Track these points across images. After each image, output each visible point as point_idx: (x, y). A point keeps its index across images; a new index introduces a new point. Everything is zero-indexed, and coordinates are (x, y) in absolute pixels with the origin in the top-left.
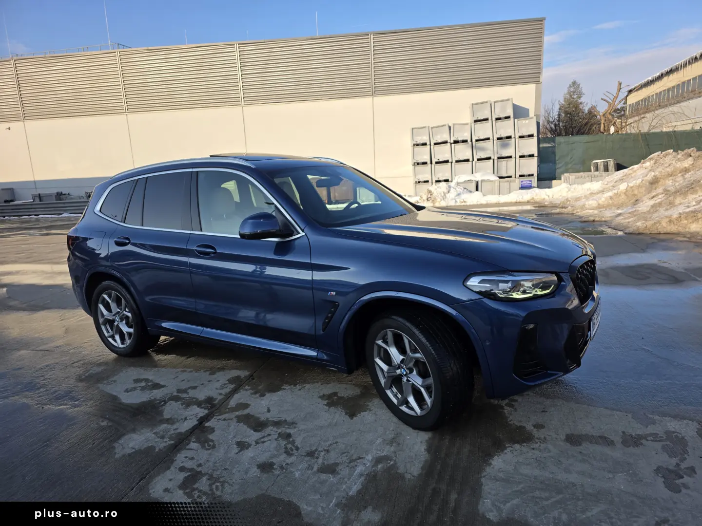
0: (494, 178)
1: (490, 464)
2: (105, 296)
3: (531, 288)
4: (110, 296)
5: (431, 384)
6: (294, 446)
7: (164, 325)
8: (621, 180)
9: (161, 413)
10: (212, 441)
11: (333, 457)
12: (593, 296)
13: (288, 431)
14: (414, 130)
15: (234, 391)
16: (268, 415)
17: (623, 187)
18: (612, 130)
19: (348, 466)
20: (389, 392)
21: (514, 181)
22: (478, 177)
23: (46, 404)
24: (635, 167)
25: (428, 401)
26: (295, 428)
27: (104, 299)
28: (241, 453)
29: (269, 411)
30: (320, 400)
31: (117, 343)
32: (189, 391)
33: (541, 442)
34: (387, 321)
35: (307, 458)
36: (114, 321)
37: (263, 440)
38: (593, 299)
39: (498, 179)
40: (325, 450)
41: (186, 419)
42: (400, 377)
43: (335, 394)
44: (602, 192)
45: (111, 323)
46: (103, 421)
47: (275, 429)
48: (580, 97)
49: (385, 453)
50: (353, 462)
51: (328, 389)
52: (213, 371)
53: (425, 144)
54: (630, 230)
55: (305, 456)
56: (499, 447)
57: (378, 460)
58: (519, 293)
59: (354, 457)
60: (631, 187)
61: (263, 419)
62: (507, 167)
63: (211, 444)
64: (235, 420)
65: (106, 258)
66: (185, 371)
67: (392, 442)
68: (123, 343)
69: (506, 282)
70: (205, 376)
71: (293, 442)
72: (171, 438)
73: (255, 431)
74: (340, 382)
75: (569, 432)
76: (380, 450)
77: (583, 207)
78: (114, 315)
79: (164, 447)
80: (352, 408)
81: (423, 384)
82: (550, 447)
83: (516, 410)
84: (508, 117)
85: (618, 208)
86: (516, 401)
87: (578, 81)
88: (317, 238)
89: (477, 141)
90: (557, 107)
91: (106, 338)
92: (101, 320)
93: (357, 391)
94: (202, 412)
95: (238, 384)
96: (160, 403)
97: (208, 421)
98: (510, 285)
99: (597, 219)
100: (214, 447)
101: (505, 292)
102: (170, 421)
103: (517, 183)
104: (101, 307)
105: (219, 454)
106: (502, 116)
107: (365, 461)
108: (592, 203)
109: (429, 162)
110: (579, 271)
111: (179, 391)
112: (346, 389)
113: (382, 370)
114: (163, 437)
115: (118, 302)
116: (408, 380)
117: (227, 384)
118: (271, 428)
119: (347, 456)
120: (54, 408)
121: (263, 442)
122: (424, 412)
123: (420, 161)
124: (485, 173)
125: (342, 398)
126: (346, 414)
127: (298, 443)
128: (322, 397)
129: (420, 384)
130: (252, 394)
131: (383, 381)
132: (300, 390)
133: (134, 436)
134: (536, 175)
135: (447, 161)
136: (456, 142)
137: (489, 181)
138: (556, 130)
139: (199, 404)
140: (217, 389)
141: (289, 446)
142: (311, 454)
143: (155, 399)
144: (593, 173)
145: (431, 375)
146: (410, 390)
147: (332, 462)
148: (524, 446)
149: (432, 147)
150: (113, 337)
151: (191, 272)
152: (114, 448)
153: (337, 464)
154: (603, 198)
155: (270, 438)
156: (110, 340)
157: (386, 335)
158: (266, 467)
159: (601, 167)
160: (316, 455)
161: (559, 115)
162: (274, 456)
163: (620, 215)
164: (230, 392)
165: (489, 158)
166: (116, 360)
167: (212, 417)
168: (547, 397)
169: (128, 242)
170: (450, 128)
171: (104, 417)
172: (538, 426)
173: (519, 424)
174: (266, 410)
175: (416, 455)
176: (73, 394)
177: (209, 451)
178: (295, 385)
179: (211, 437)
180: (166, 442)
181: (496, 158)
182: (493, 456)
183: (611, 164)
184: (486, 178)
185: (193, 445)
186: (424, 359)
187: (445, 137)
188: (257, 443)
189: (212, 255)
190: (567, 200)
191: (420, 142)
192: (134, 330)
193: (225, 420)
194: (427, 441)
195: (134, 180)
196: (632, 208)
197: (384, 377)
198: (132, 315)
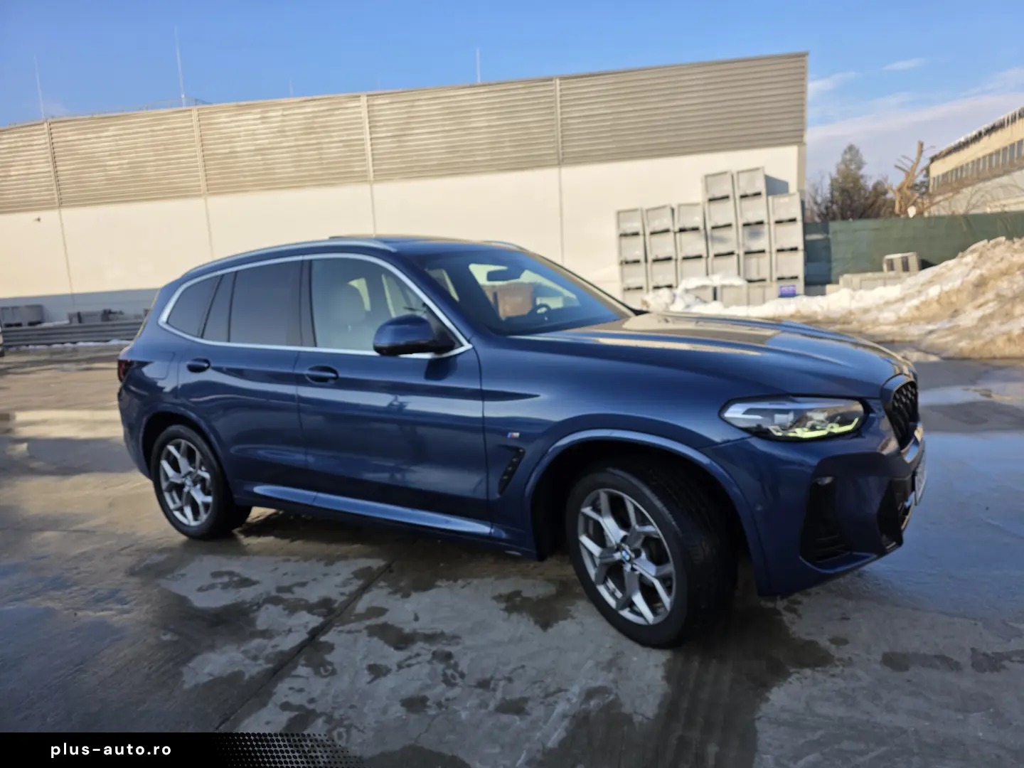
0: (739, 282)
1: (767, 700)
2: (172, 448)
3: (822, 422)
4: (178, 447)
5: (671, 573)
6: (456, 671)
7: (259, 489)
8: (931, 282)
9: (252, 623)
10: (331, 664)
11: (518, 690)
12: (916, 440)
13: (448, 649)
14: (621, 215)
15: (364, 589)
16: (416, 625)
17: (934, 291)
18: (912, 211)
19: (542, 703)
20: (602, 589)
21: (771, 286)
22: (716, 280)
23: (79, 609)
24: (951, 263)
25: (666, 600)
26: (457, 644)
27: (169, 453)
28: (375, 683)
29: (416, 619)
30: (494, 603)
31: (188, 518)
32: (296, 589)
33: (843, 666)
34: (601, 477)
35: (479, 691)
36: (183, 485)
37: (409, 662)
38: (916, 442)
39: (746, 283)
40: (505, 678)
41: (290, 631)
42: (620, 564)
43: (518, 593)
44: (903, 299)
45: (179, 488)
46: (165, 634)
47: (427, 646)
48: (859, 168)
49: (599, 683)
50: (550, 696)
51: (506, 587)
52: (330, 560)
53: (636, 234)
54: (950, 353)
55: (476, 687)
56: (778, 673)
57: (590, 694)
58: (806, 429)
59: (552, 689)
60: (947, 293)
61: (407, 630)
62: (758, 266)
63: (330, 668)
64: (365, 632)
65: (175, 391)
66: (289, 560)
67: (610, 665)
68: (196, 519)
69: (786, 412)
70: (319, 567)
71: (456, 666)
72: (268, 660)
73: (397, 648)
74: (525, 575)
75: (887, 650)
76: (591, 679)
77: (875, 322)
78: (183, 477)
79: (258, 673)
80: (545, 614)
81: (659, 574)
82: (860, 673)
83: (800, 616)
84: (758, 194)
85: (929, 323)
86: (799, 603)
87: (857, 145)
88: (490, 353)
89: (713, 228)
90: (827, 182)
91: (171, 511)
92: (164, 485)
93: (551, 589)
94: (315, 621)
95: (368, 580)
96: (251, 606)
97: (325, 633)
98: (791, 417)
99: (897, 338)
100: (334, 673)
101: (784, 428)
102: (266, 634)
103: (774, 288)
104: (165, 465)
105: (342, 683)
106: (750, 191)
107: (569, 695)
108: (889, 315)
109: (642, 259)
110: (895, 398)
111: (280, 589)
112: (535, 588)
113: (591, 554)
114: (255, 658)
115: (190, 456)
116: (633, 569)
117: (350, 579)
118: (420, 644)
119: (540, 687)
120: (90, 615)
121: (409, 666)
122: (660, 619)
123: (630, 258)
124: (726, 276)
125: (528, 599)
126: (536, 622)
127: (463, 666)
128: (498, 598)
129: (653, 574)
130: (390, 593)
131: (592, 572)
132: (463, 587)
133: (212, 656)
134: (801, 276)
135: (669, 259)
136: (682, 230)
137: (731, 286)
138: (828, 214)
139: (310, 608)
140: (336, 586)
141: (449, 672)
142: (484, 684)
143: (243, 603)
144: (886, 273)
145: (671, 559)
146: (637, 584)
147: (517, 696)
148: (818, 671)
149: (647, 238)
150: (181, 510)
151: (299, 410)
152: (181, 674)
153: (525, 700)
154: (905, 310)
155: (420, 659)
156: (177, 514)
157: (598, 498)
158: (415, 704)
159: (898, 265)
160: (492, 686)
161: (832, 193)
162: (428, 687)
163: (931, 332)
164: (358, 590)
165: (731, 253)
166: (185, 545)
167: (330, 629)
168: (849, 596)
169: (206, 365)
170: (673, 210)
171: (166, 629)
172: (839, 641)
173: (808, 638)
174: (412, 617)
175: (648, 686)
176: (120, 595)
177: (326, 680)
178: (455, 580)
179: (329, 658)
180: (260, 665)
181: (741, 253)
182: (772, 687)
183: (913, 260)
184: (727, 282)
185: (302, 670)
186: (658, 535)
187: (665, 222)
188: (400, 667)
189: (332, 382)
190: (851, 313)
191: (629, 231)
192: (214, 499)
193: (350, 632)
194: (664, 665)
195: (217, 277)
196: (950, 321)
197: (595, 566)
198: (211, 475)
